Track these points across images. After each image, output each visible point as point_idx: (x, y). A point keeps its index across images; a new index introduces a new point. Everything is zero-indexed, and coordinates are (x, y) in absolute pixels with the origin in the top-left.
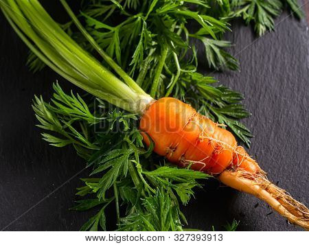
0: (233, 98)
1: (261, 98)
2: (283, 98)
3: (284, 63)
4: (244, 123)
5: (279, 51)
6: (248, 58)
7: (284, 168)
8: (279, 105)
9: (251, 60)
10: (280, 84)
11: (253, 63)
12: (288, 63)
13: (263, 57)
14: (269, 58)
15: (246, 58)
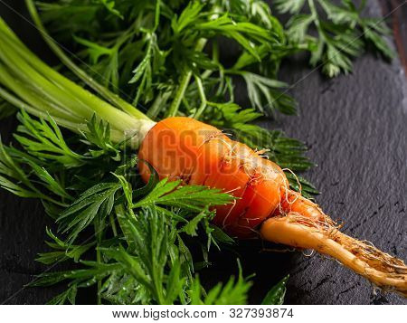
0: (288, 146)
1: (332, 148)
2: (366, 148)
3: (367, 108)
4: (305, 178)
5: (361, 95)
6: (312, 104)
7: (368, 232)
8: (361, 156)
9: (318, 106)
10: (361, 132)
11: (321, 108)
12: (373, 108)
13: (336, 102)
14: (345, 103)
15: (310, 103)
